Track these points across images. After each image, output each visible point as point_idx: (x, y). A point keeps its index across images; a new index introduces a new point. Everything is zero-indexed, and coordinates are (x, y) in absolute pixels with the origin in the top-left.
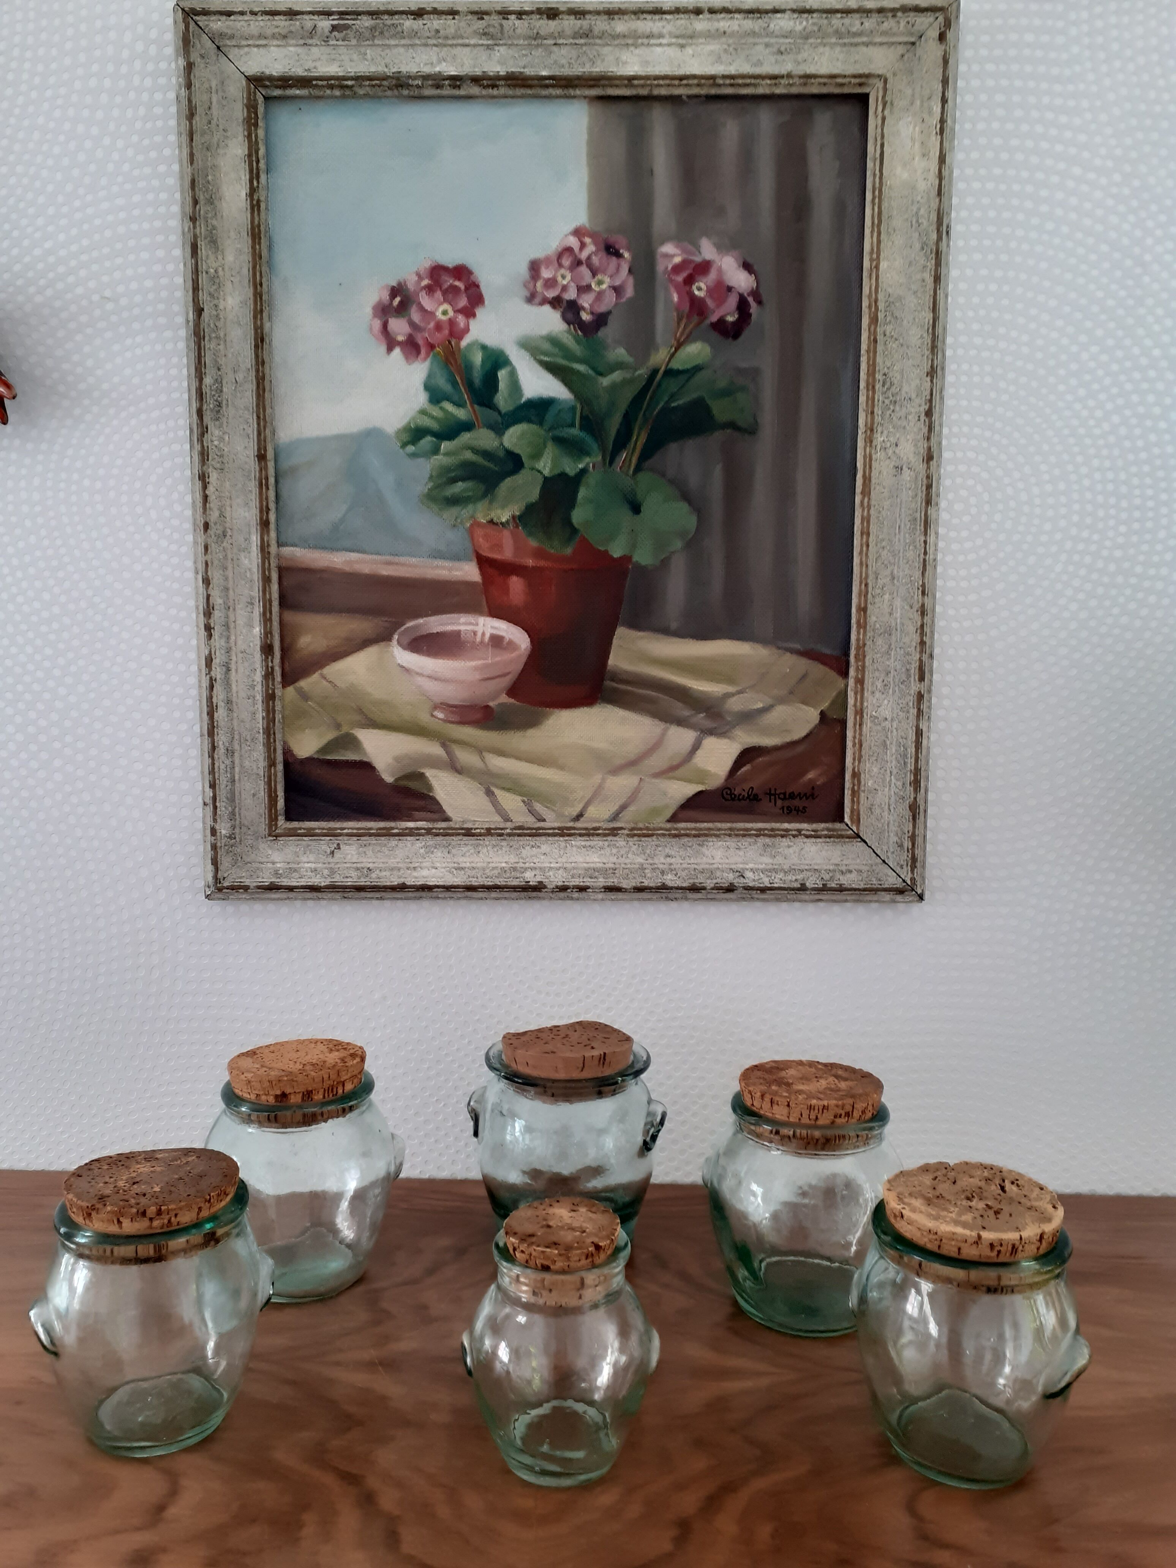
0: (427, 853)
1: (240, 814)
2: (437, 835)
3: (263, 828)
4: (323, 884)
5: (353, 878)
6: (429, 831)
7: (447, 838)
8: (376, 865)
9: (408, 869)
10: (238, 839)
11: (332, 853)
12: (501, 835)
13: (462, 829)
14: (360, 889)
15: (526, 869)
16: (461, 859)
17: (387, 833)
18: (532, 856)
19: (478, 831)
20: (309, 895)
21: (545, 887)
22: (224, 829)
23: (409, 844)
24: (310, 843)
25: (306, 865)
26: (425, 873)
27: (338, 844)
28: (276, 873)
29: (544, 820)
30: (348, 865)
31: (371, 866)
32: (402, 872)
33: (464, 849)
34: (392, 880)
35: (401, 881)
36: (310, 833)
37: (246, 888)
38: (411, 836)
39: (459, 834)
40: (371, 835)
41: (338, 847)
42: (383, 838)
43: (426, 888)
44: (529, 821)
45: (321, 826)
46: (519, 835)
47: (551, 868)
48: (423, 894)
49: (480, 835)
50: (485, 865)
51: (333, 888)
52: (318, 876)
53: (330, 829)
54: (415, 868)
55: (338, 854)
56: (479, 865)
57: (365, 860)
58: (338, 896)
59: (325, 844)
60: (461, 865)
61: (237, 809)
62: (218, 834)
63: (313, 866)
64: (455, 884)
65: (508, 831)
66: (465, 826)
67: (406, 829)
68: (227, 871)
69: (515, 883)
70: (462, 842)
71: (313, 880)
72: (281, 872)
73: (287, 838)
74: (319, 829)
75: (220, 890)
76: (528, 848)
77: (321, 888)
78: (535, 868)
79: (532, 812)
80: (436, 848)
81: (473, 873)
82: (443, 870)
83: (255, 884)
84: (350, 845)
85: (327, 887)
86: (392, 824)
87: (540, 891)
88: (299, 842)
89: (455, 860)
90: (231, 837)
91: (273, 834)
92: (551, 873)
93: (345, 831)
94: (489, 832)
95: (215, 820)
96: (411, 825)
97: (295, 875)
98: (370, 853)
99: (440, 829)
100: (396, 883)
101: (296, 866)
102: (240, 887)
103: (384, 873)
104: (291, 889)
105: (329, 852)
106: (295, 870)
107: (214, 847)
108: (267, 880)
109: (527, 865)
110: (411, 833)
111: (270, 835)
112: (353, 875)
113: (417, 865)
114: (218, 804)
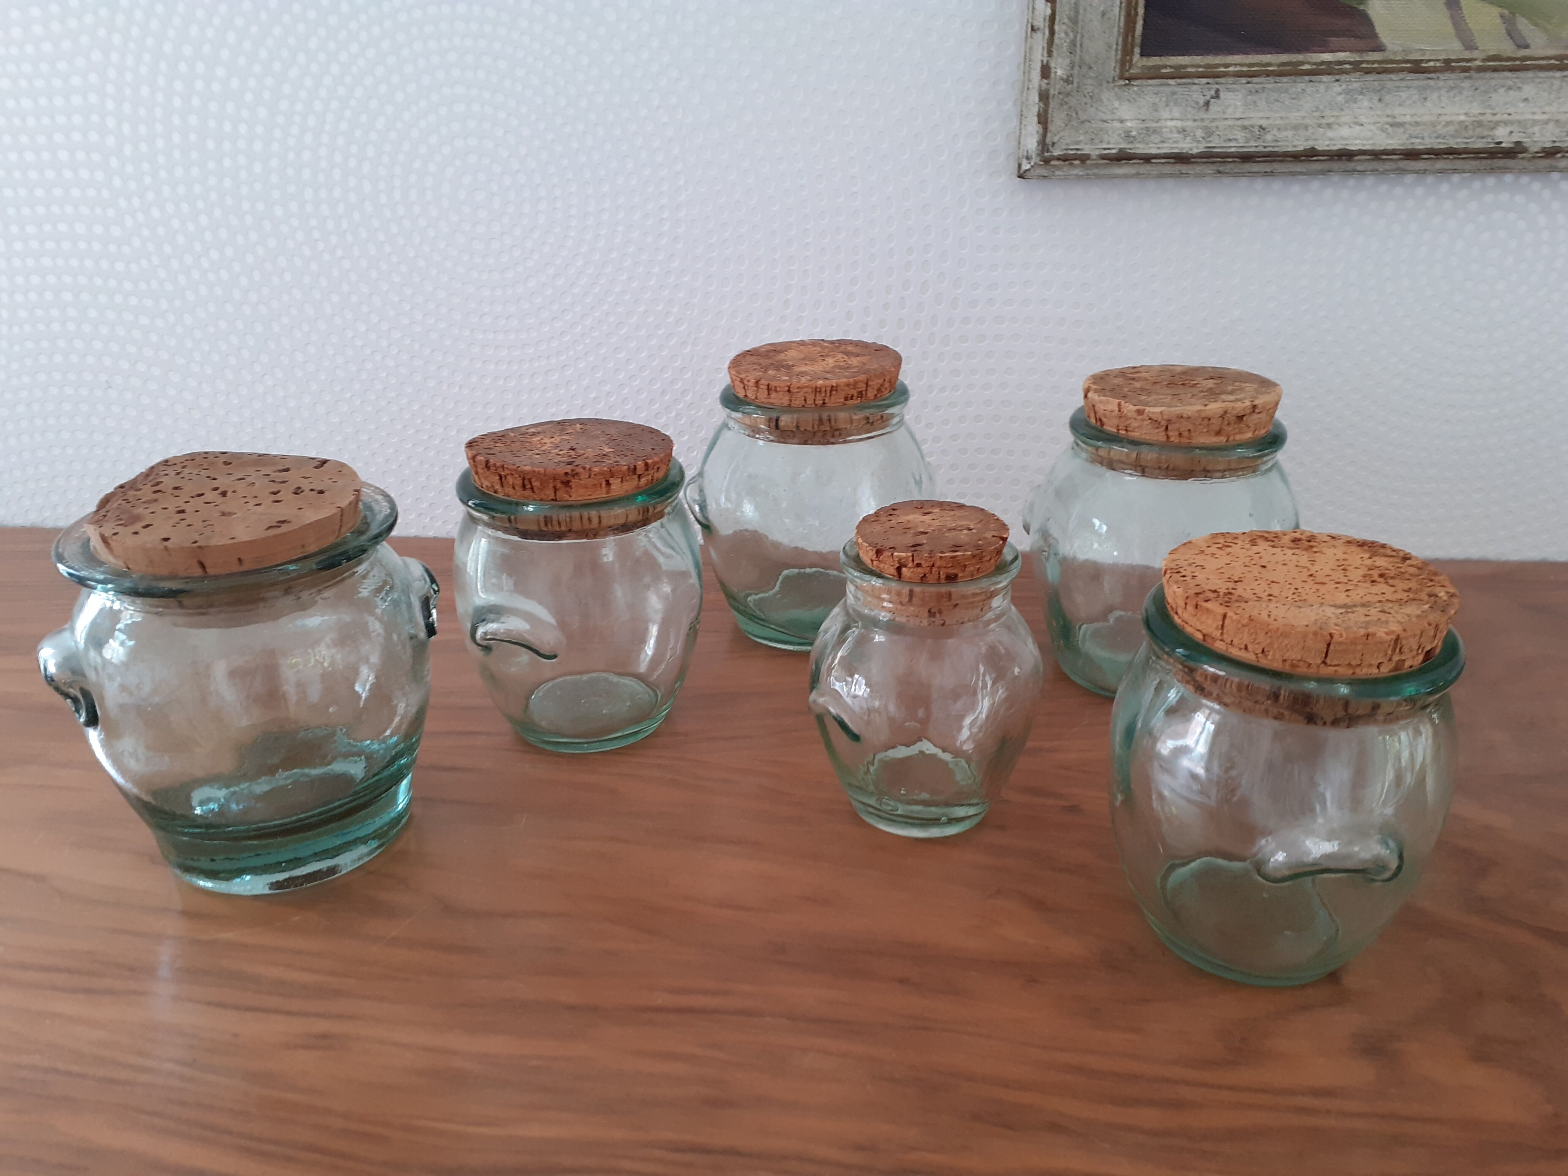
0: (1347, 102)
1: (1081, 45)
2: (1368, 72)
3: (1112, 67)
4: (1195, 151)
5: (1239, 142)
6: (1356, 67)
7: (1383, 76)
8: (1271, 121)
9: (1319, 126)
10: (1075, 84)
11: (1207, 104)
12: (1466, 70)
13: (1407, 62)
14: (1247, 158)
15: (1497, 124)
16: (1398, 111)
17: (1293, 72)
18: (1506, 104)
19: (1432, 64)
20: (1168, 169)
21: (1525, 150)
22: (1059, 70)
23: (1322, 87)
24: (1176, 89)
25: (1169, 123)
26: (1345, 132)
27: (1217, 91)
28: (1128, 136)
29: (1527, 46)
30: (1230, 123)
31: (1264, 123)
32: (1311, 130)
33: (1404, 95)
34: (1296, 143)
35: (1308, 145)
36: (1179, 74)
37: (1084, 159)
38: (1329, 74)
39: (1402, 70)
40: (1268, 74)
41: (1217, 96)
42: (1285, 79)
43: (1345, 155)
44: (1507, 48)
45: (1194, 63)
46: (1495, 70)
47: (1535, 122)
48: (1336, 165)
49: (1434, 70)
50: (1434, 118)
51: (1209, 157)
52: (1188, 139)
53: (1208, 66)
54: (1329, 126)
55: (1215, 107)
56: (1426, 118)
57: (1252, 115)
58: (1209, 169)
59: (1198, 91)
60: (1398, 120)
61: (1079, 36)
62: (1052, 75)
63: (1179, 124)
64: (1389, 147)
65: (1478, 63)
66: (1411, 57)
67: (1323, 63)
68: (1059, 132)
69: (1479, 145)
70: (1403, 84)
71: (1181, 145)
72: (1134, 133)
73: (1144, 82)
74: (1192, 66)
75: (1047, 161)
76: (1502, 91)
77: (1193, 156)
78: (1511, 123)
79: (1512, 33)
80: (1361, 93)
81: (1417, 130)
82: (1372, 127)
83: (1098, 152)
84: (1234, 91)
85: (1201, 156)
86: (1300, 57)
87: (1514, 158)
88: (1161, 89)
89: (1389, 112)
90: (1068, 81)
91: (1127, 77)
92: (1536, 129)
93: (1231, 69)
94: (1448, 66)
95: (1050, 53)
96: (1327, 57)
97: (1155, 138)
98: (1262, 104)
99: (1374, 62)
100: (1301, 148)
101: (1154, 125)
102: (1076, 157)
103: (1285, 133)
104: (1147, 159)
105: (1202, 102)
106: (1155, 131)
107: (1044, 97)
108: (1114, 144)
109: (1498, 118)
110: (1329, 69)
111: (1122, 78)
112: (1239, 137)
113: (1331, 120)
114: (1056, 28)
